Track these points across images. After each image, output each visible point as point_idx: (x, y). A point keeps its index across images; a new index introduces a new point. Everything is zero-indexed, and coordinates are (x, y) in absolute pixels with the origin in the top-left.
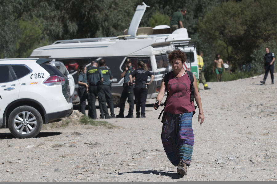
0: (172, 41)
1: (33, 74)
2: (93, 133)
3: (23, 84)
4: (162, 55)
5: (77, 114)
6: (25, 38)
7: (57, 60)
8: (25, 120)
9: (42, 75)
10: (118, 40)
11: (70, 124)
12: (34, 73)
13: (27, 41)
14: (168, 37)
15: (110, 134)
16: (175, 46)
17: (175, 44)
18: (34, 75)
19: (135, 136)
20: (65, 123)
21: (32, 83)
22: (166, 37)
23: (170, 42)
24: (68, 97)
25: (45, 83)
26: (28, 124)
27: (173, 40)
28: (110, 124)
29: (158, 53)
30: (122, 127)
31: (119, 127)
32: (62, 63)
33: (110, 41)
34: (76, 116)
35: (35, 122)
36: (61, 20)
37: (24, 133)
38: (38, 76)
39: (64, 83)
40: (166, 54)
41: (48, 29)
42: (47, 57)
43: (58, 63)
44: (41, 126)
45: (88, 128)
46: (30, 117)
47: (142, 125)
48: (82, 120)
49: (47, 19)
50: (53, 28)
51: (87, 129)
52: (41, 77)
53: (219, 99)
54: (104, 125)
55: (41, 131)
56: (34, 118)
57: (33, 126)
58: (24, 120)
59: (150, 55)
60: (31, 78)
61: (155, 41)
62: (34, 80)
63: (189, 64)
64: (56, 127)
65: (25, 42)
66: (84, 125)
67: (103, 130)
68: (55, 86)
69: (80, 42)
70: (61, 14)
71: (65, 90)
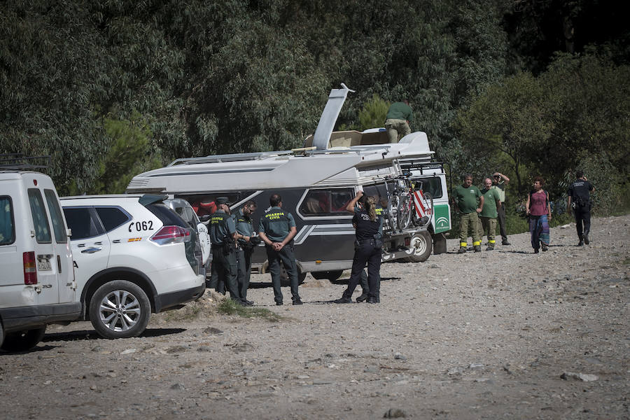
0: (396, 159)
1: (133, 224)
2: (242, 329)
3: (116, 242)
4: (376, 184)
5: (213, 297)
6: (117, 154)
7: (177, 196)
8: (120, 306)
9: (149, 225)
10: (292, 157)
11: (202, 313)
12: (135, 221)
13: (120, 158)
14: (389, 149)
15: (273, 330)
16: (402, 167)
17: (401, 162)
18: (135, 224)
19: (316, 334)
20: (191, 312)
21: (131, 240)
22: (384, 151)
23: (393, 159)
24: (196, 264)
25: (155, 238)
26: (124, 313)
27: (397, 155)
28: (274, 314)
29: (370, 180)
30: (295, 319)
31: (289, 320)
32: (186, 203)
33: (276, 159)
34: (211, 300)
35: (138, 310)
36: (185, 116)
37: (117, 329)
38: (142, 226)
39: (189, 238)
40: (384, 183)
41: (160, 134)
42: (159, 191)
43: (179, 201)
44: (148, 316)
45: (234, 322)
46: (129, 300)
47: (333, 316)
48: (222, 306)
49: (157, 116)
50: (169, 131)
51: (232, 322)
52: (148, 228)
53: (489, 268)
54: (262, 315)
55: (148, 327)
56: (136, 302)
57: (133, 317)
58: (118, 307)
59: (354, 185)
60: (130, 231)
61: (363, 158)
62: (135, 234)
63: (429, 201)
64: (176, 320)
65: (117, 161)
66: (226, 316)
67: (260, 325)
68: (173, 244)
69: (220, 161)
70: (185, 104)
71: (192, 252)
